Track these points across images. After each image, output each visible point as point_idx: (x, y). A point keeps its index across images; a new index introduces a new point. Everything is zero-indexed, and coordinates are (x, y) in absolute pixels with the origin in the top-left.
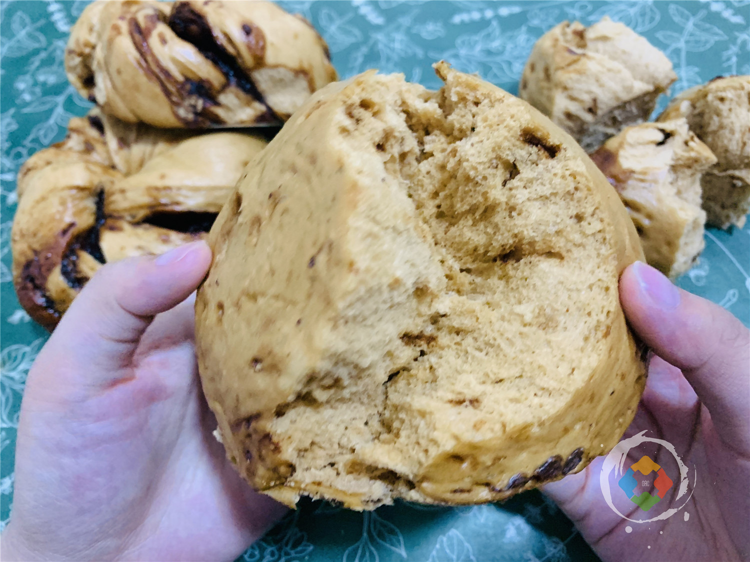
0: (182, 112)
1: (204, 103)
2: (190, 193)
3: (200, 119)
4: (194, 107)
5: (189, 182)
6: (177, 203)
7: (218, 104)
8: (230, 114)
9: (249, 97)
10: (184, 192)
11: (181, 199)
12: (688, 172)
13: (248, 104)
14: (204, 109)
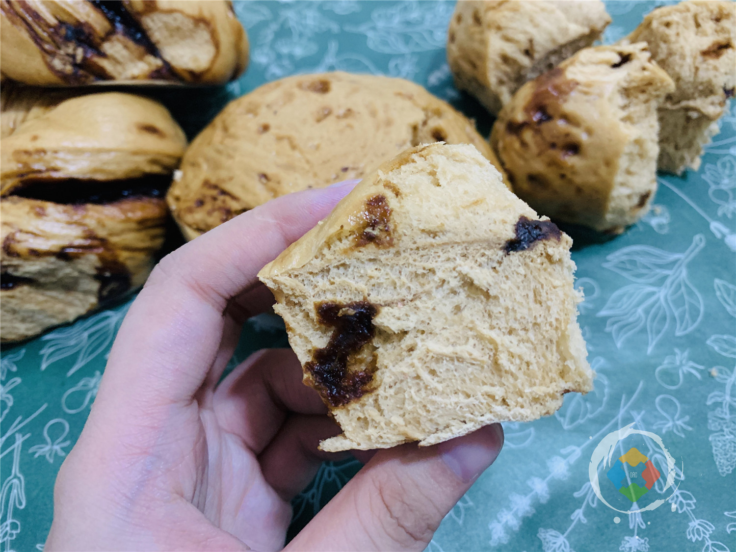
0: (57, 63)
1: (85, 52)
2: (69, 157)
3: (81, 72)
4: (73, 56)
5: (67, 144)
6: (55, 170)
7: (103, 55)
8: (119, 68)
9: (142, 49)
10: (61, 155)
11: (59, 164)
12: (643, 97)
13: (141, 58)
14: (85, 59)
